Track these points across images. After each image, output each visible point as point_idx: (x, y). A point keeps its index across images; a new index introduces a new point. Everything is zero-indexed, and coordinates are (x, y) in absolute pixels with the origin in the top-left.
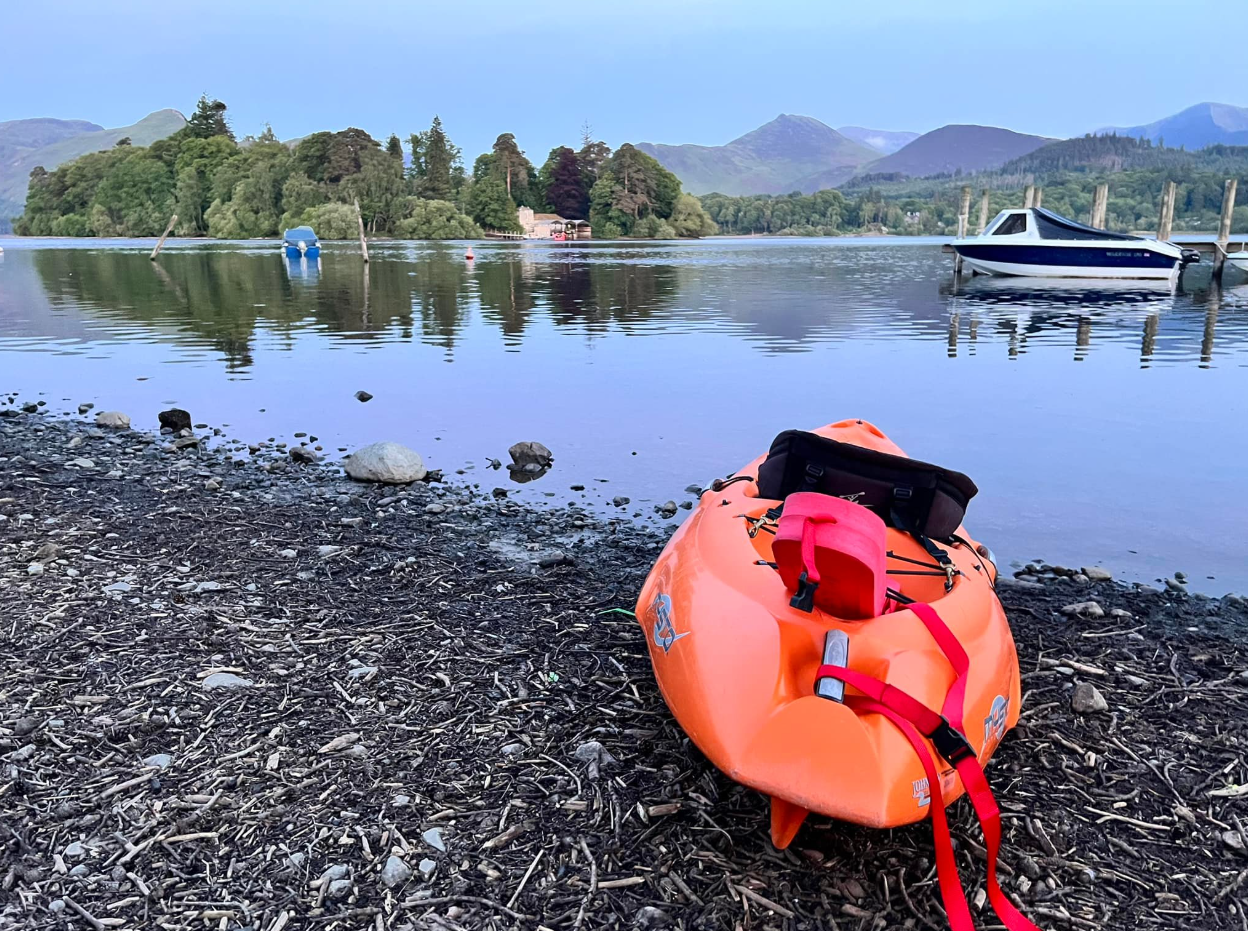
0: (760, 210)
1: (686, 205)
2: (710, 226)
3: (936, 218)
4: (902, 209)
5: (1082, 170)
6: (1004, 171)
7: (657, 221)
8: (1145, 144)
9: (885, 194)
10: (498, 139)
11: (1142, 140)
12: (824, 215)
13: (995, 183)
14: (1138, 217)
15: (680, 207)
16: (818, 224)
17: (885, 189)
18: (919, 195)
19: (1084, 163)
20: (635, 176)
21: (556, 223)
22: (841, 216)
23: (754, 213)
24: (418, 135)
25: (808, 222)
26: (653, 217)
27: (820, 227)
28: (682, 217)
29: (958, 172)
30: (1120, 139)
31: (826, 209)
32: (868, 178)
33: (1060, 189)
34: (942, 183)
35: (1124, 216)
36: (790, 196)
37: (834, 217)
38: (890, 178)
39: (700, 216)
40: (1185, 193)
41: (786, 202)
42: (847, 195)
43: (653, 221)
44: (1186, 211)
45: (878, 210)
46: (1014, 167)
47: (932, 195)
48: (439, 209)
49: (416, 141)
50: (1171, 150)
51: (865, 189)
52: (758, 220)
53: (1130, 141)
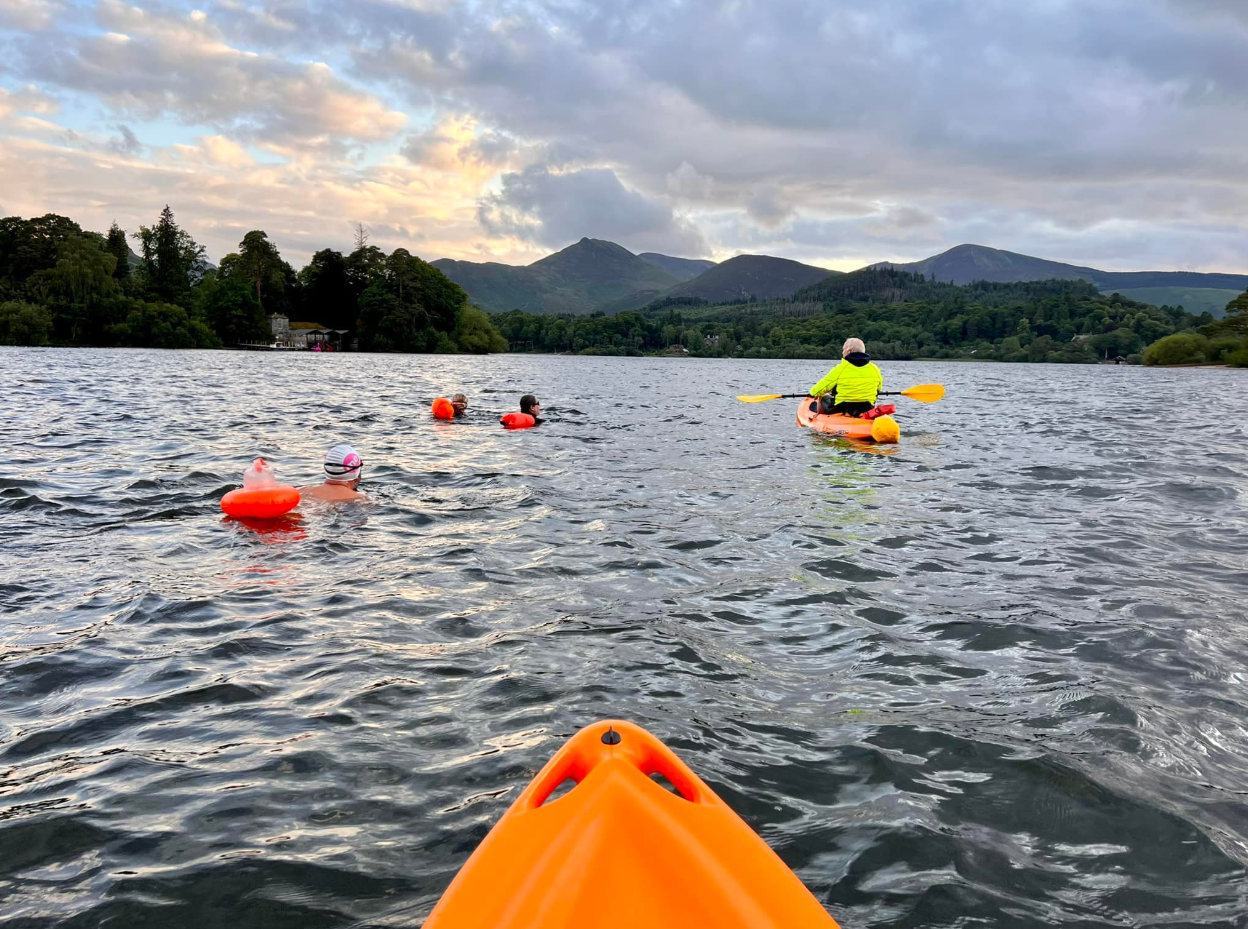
0: (561, 328)
1: (471, 318)
2: (499, 342)
3: (734, 341)
4: (702, 332)
5: (865, 299)
6: (795, 299)
7: (438, 334)
8: (918, 278)
9: (685, 317)
10: (246, 237)
11: (916, 274)
12: (626, 335)
13: (788, 309)
14: (921, 345)
15: (464, 320)
16: (621, 344)
17: (686, 312)
18: (717, 319)
19: (867, 293)
20: (412, 284)
21: (316, 332)
22: (643, 337)
23: (556, 332)
24: (150, 228)
25: (610, 342)
26: (432, 329)
27: (622, 347)
28: (467, 331)
29: (753, 299)
30: (897, 273)
31: (628, 330)
32: (669, 302)
33: (848, 316)
34: (739, 309)
35: (909, 344)
36: (593, 316)
37: (636, 338)
38: (688, 302)
39: (487, 332)
40: (961, 324)
41: (588, 321)
42: (650, 317)
43: (432, 334)
44: (963, 339)
45: (679, 332)
46: (804, 295)
47: (728, 320)
48: (161, 313)
49: (146, 236)
50: (942, 285)
51: (666, 312)
52: (560, 337)
53: (906, 275)
